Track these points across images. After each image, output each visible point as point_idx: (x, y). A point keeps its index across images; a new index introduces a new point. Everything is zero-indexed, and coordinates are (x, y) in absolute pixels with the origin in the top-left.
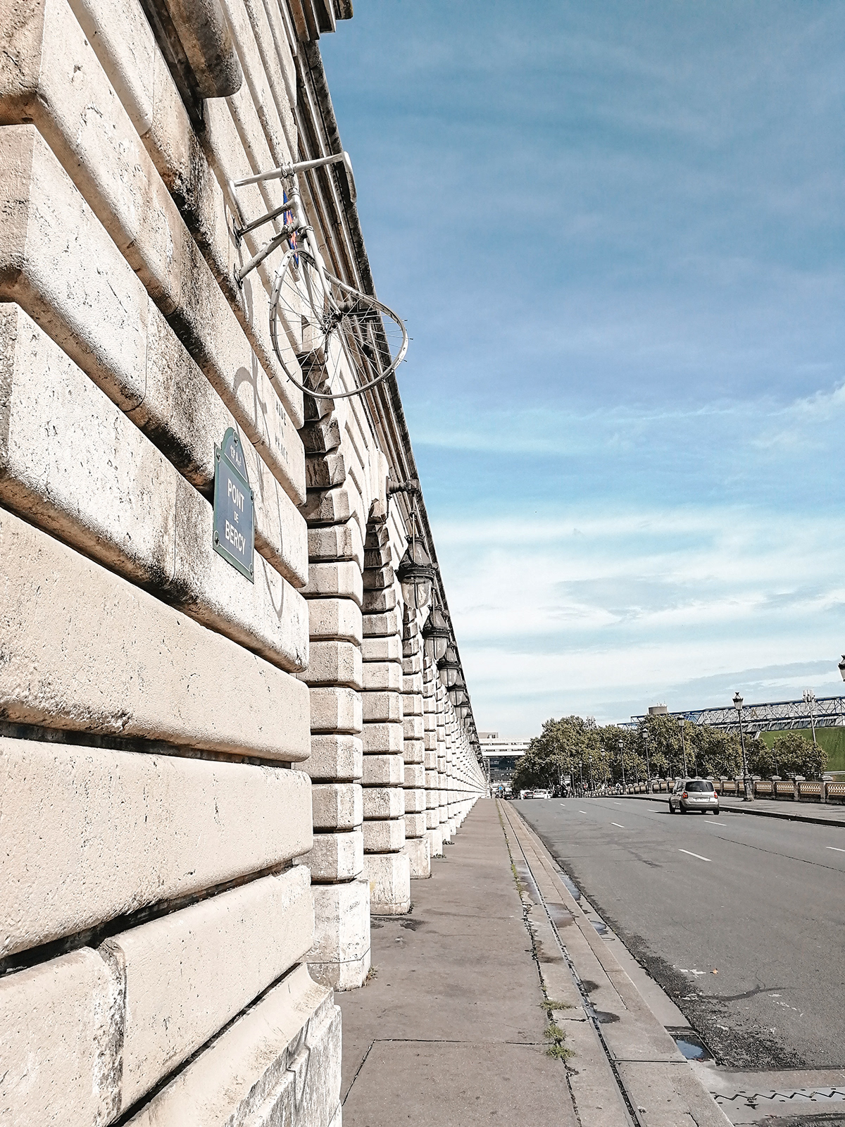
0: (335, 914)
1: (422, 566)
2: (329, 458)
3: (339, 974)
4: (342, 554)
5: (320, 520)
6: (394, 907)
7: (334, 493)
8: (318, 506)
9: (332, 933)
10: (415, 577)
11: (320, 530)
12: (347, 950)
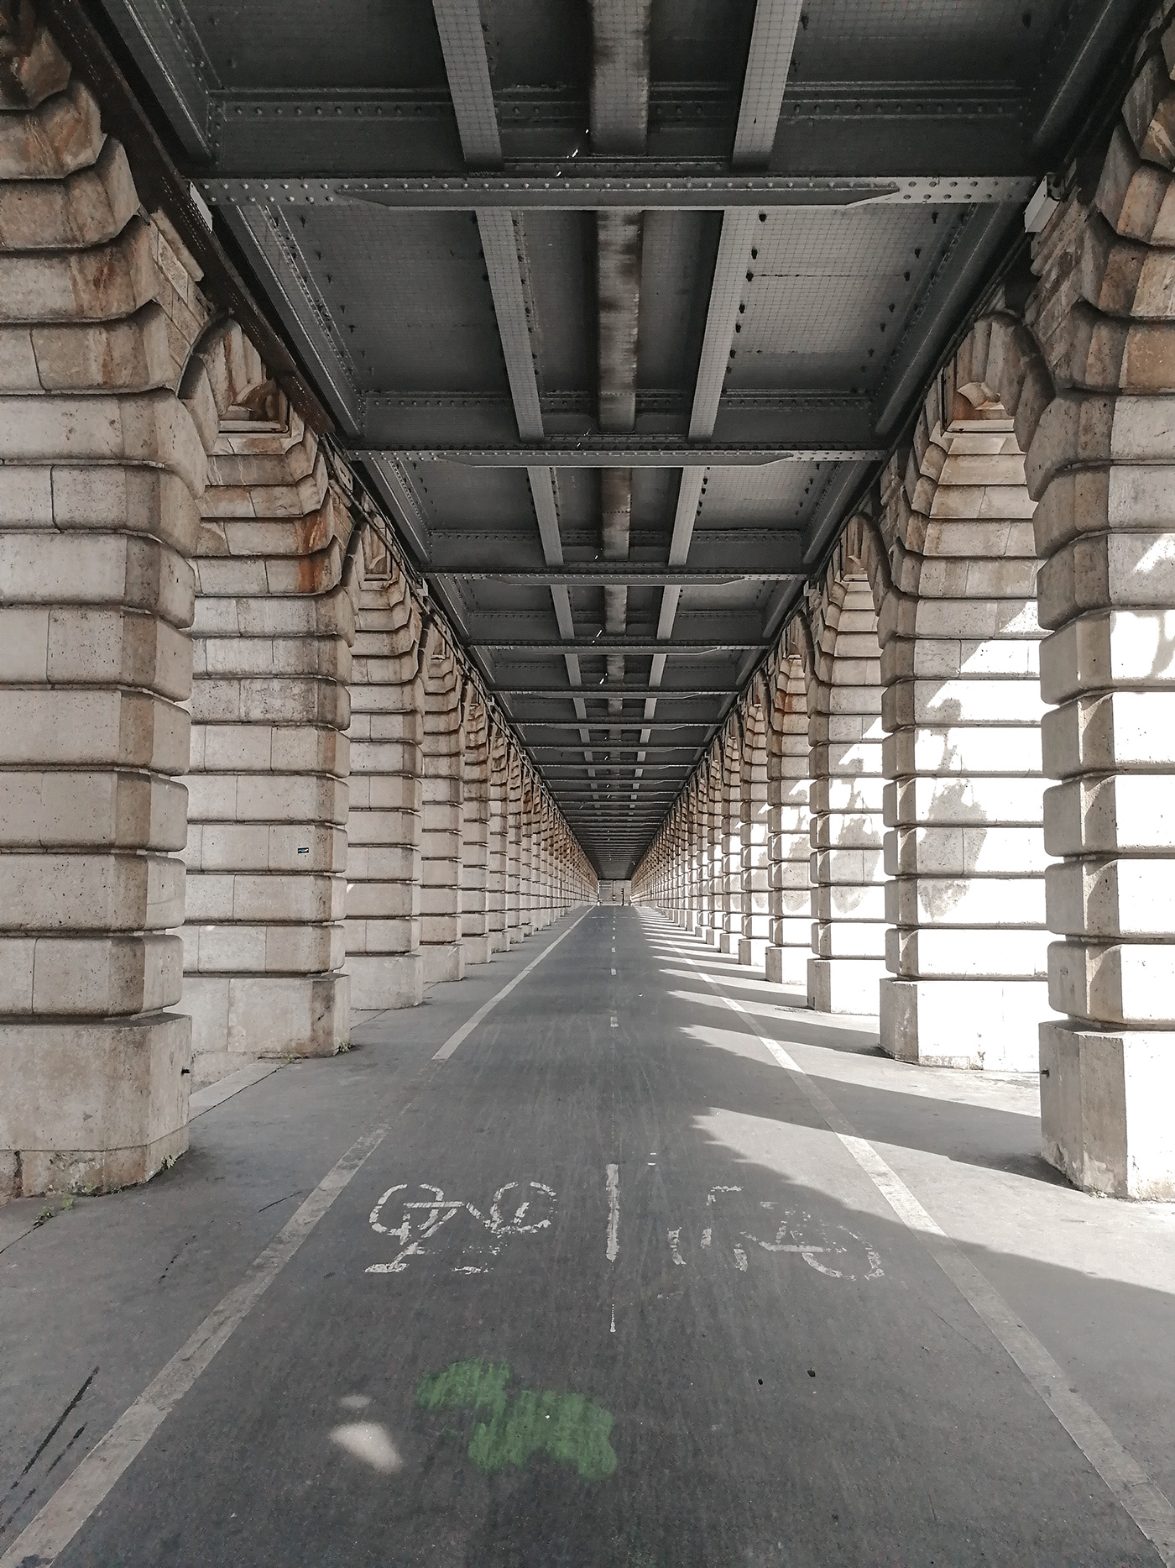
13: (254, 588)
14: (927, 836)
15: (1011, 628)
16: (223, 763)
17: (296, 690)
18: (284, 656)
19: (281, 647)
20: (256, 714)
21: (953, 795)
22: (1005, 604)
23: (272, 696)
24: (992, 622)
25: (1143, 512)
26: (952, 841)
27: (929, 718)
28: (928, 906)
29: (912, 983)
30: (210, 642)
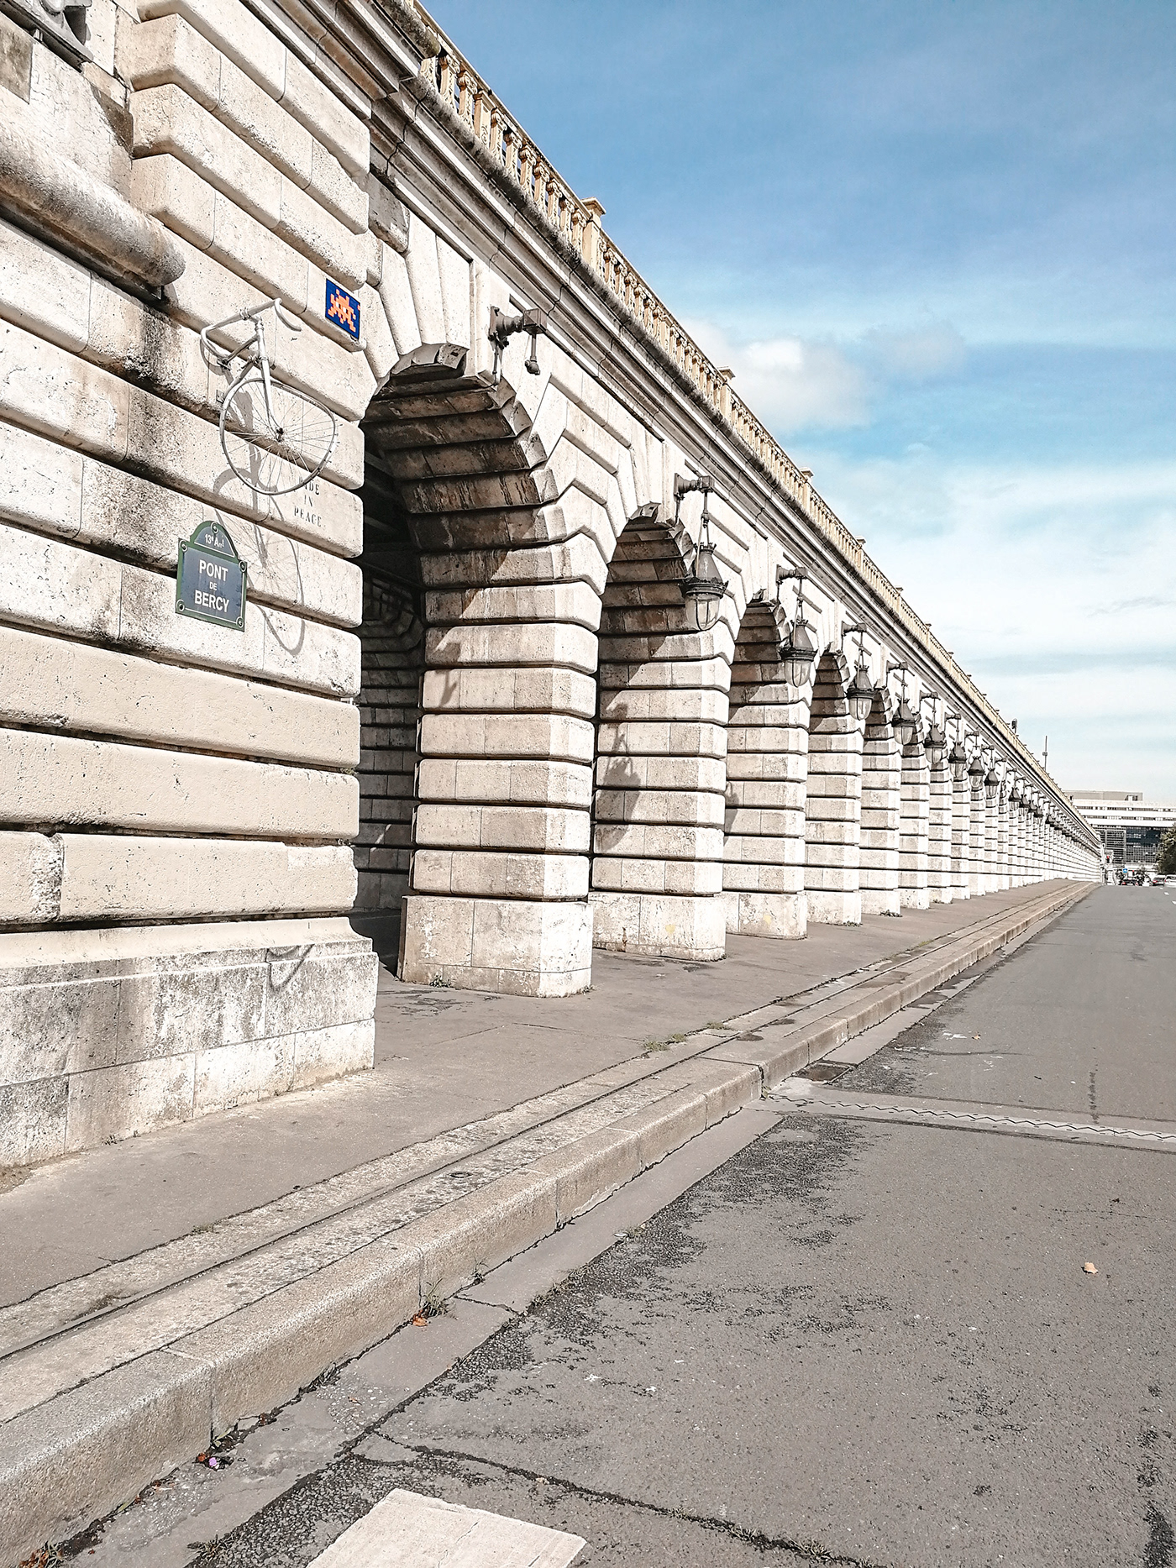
0: (538, 928)
1: (705, 581)
2: (535, 474)
3: (539, 983)
4: (560, 575)
5: (535, 539)
6: (694, 952)
7: (546, 511)
8: (531, 525)
9: (535, 945)
10: (697, 594)
11: (536, 551)
12: (549, 963)
14: (602, 796)
15: (658, 655)
21: (620, 768)
22: (653, 639)
24: (646, 650)
25: (443, 615)
26: (618, 799)
27: (608, 716)
28: (600, 841)
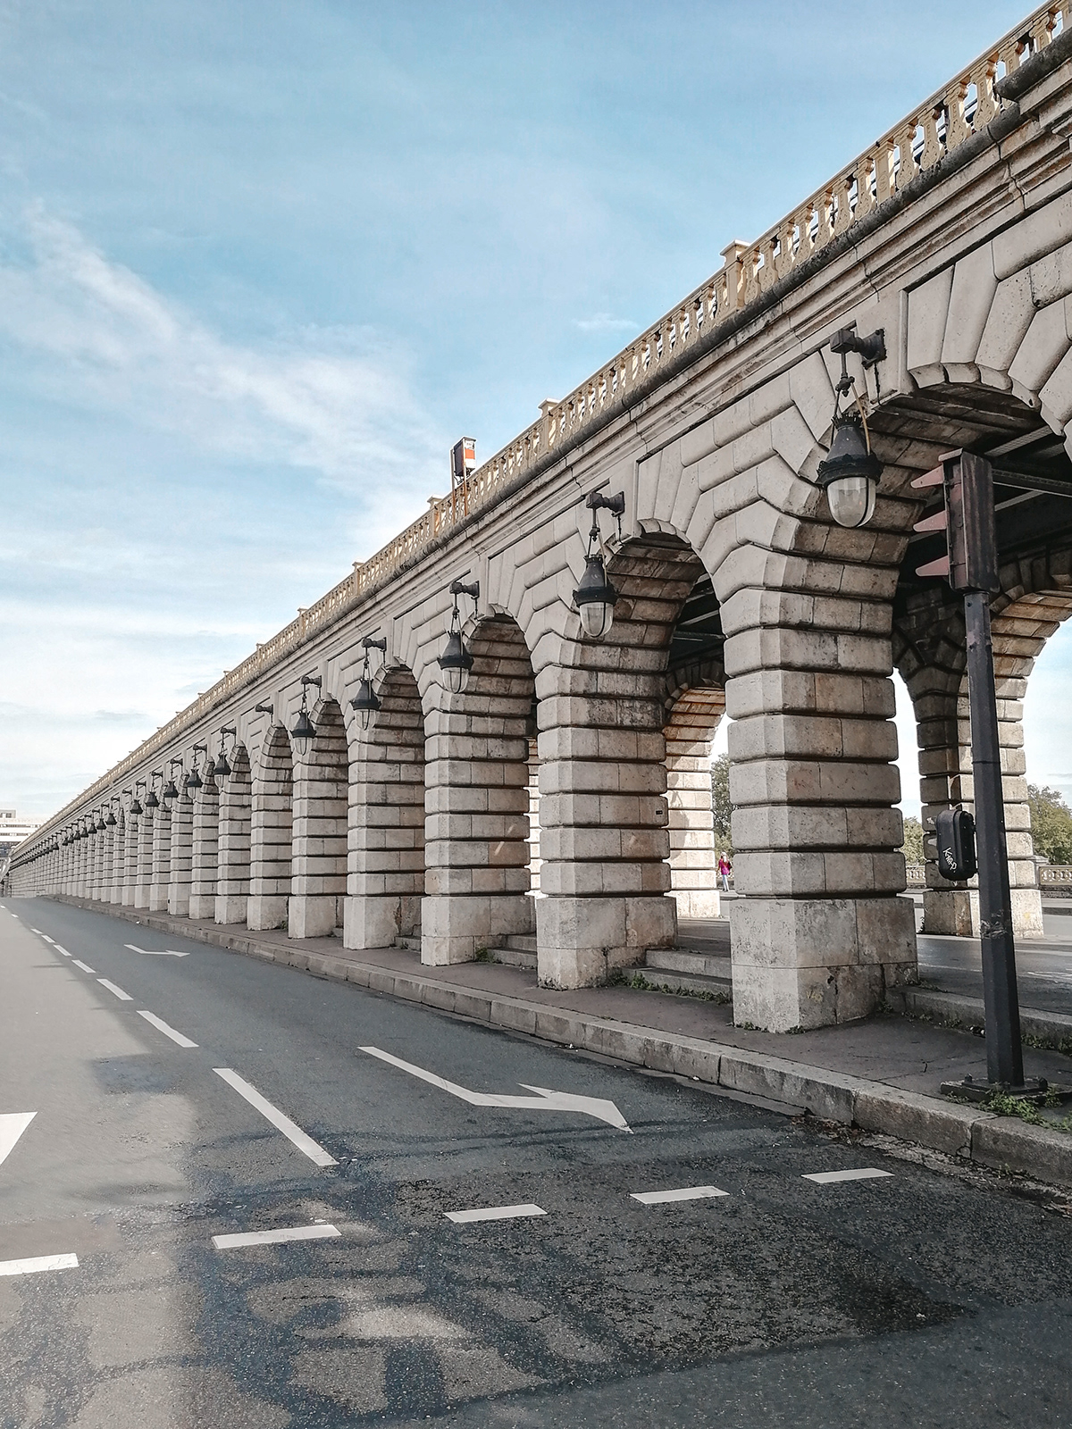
13: (634, 641)
16: (609, 754)
17: (649, 709)
18: (641, 686)
19: (641, 680)
20: (627, 722)
23: (635, 711)
29: (965, 891)
30: (600, 674)
